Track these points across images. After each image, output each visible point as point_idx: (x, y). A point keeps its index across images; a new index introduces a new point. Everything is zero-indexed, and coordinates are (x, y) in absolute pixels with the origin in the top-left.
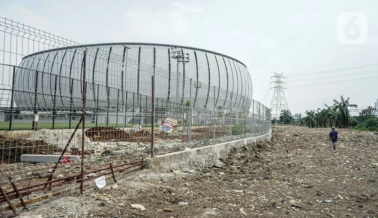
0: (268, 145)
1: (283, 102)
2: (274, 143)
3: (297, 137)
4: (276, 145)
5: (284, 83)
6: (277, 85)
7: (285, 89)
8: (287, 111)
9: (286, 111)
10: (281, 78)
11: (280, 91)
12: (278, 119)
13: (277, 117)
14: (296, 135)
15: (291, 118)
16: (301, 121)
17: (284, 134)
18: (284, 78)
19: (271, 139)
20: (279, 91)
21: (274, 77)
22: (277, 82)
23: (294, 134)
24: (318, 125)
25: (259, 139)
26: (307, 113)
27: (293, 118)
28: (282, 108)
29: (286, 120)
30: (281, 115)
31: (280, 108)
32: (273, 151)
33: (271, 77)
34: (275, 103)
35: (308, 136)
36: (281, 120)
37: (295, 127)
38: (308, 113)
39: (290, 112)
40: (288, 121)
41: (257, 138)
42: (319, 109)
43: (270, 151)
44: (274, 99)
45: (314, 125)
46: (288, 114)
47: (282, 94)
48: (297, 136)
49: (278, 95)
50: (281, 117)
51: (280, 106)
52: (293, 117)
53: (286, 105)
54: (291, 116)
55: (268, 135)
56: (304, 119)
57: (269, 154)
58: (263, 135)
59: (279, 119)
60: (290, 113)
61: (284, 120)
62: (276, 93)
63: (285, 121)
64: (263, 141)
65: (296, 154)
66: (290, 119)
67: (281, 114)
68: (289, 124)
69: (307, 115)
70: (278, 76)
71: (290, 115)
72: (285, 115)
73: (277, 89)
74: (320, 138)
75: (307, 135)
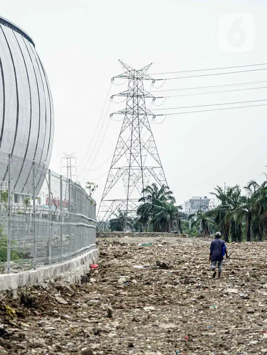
0: (58, 298)
1: (149, 162)
2: (81, 290)
3: (165, 271)
4: (87, 296)
5: (154, 99)
6: (130, 103)
7: (154, 116)
8: (162, 191)
9: (159, 188)
10: (144, 81)
11: (141, 125)
12: (133, 215)
13: (130, 209)
14: (164, 266)
15: (172, 211)
16: (204, 221)
17: (129, 262)
18: (154, 81)
19: (80, 278)
20: (135, 123)
21: (121, 76)
22: (132, 93)
23: (158, 263)
24: (252, 234)
25: (29, 280)
26: (218, 194)
27: (179, 210)
28: (145, 180)
29: (159, 219)
30: (142, 203)
31: (141, 180)
32: (67, 316)
33: (113, 79)
34: (123, 162)
35: (198, 267)
36: (142, 218)
37: (182, 239)
38: (222, 197)
39: (170, 192)
40: (163, 220)
41: (20, 276)
42: (254, 183)
43: (57, 317)
44: (120, 150)
45: (241, 232)
46: (162, 199)
47: (145, 135)
48: (167, 268)
49: (134, 138)
50: (140, 210)
51: (138, 172)
52: (180, 207)
53: (157, 171)
54: (175, 205)
55: (68, 268)
56: (210, 214)
57: (49, 324)
58: (47, 268)
59: (136, 217)
60: (171, 195)
61: (150, 219)
62: (128, 132)
63: (153, 221)
64: (45, 286)
65: (134, 320)
66: (169, 216)
67: (142, 199)
68: (168, 231)
69: (218, 203)
70: (135, 76)
71: (169, 201)
72: (155, 201)
73: (129, 116)
74: (233, 273)
75: (198, 264)
